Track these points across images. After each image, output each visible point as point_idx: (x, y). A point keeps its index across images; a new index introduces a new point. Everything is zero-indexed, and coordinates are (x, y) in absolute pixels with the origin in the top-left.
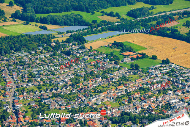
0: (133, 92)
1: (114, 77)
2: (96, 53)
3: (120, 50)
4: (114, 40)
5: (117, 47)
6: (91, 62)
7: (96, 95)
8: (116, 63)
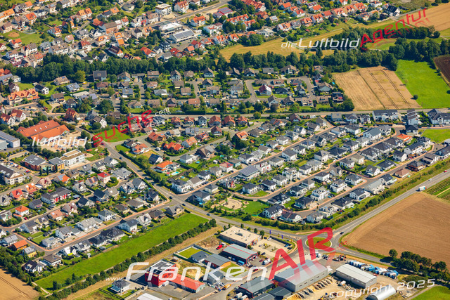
0: (76, 9)
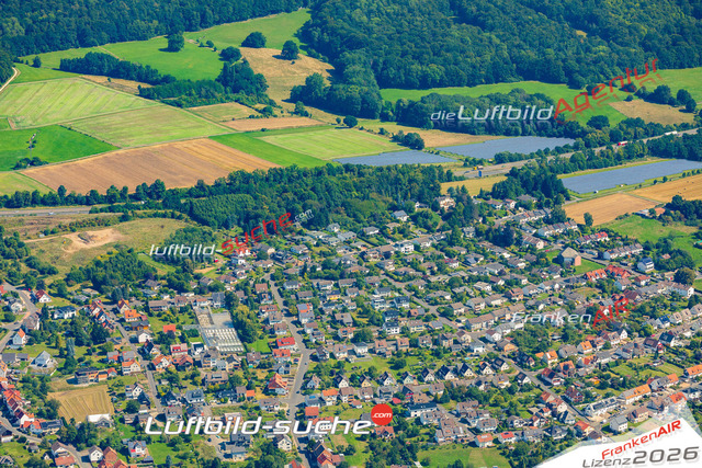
1: (673, 330)
2: (607, 239)
3: (694, 230)
4: (674, 193)
5: (686, 217)
6: (589, 274)
7: (607, 396)
8: (681, 279)
